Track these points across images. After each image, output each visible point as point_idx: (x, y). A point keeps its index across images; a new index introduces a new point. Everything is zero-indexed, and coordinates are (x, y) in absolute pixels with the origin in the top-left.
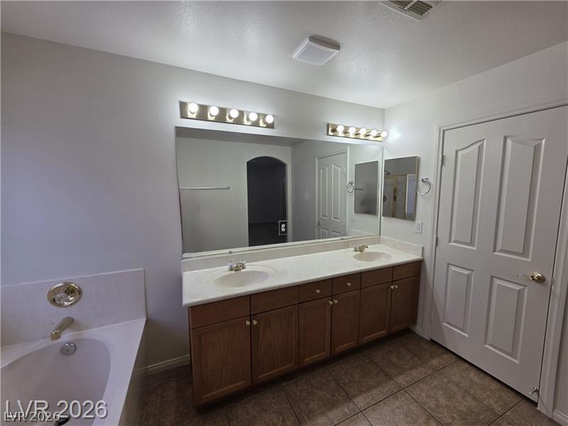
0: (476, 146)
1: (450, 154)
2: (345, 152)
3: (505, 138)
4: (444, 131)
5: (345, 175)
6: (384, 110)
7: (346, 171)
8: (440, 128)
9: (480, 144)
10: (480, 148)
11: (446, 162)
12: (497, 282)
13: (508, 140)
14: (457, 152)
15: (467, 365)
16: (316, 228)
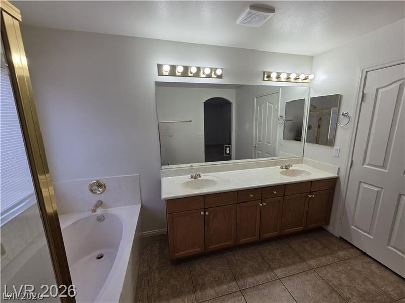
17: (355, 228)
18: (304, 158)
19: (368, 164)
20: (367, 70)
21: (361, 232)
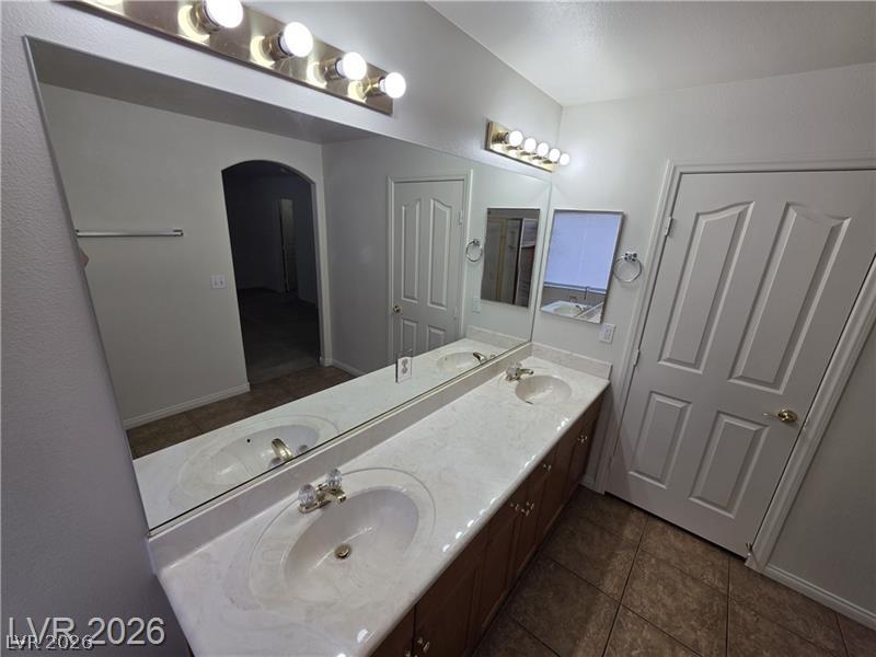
0: (736, 211)
1: (684, 218)
2: (464, 180)
3: (788, 205)
4: (682, 174)
5: (462, 225)
6: (561, 107)
7: (465, 217)
8: (675, 168)
9: (741, 208)
10: (741, 216)
11: (677, 230)
12: (727, 419)
13: (791, 210)
14: (698, 215)
15: (660, 525)
16: (391, 321)
17: (636, 474)
18: (534, 343)
19: (669, 360)
20: (682, 170)
21: (647, 480)
